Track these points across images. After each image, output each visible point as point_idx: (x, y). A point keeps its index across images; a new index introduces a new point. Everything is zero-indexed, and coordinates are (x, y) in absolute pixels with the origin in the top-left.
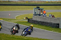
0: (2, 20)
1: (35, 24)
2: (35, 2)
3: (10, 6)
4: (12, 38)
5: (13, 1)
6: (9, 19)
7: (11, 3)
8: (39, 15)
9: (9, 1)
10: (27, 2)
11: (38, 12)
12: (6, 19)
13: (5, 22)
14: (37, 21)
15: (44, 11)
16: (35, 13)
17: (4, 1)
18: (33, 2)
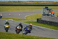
0: (12, 20)
1: (44, 24)
2: (44, 2)
3: (20, 6)
4: (22, 38)
5: (23, 2)
6: (19, 19)
7: (21, 3)
8: (48, 15)
9: (19, 2)
10: (36, 2)
11: (47, 12)
12: (17, 19)
13: (15, 22)
14: (46, 21)
15: (52, 11)
16: (44, 13)
17: (14, 2)
18: (42, 2)
